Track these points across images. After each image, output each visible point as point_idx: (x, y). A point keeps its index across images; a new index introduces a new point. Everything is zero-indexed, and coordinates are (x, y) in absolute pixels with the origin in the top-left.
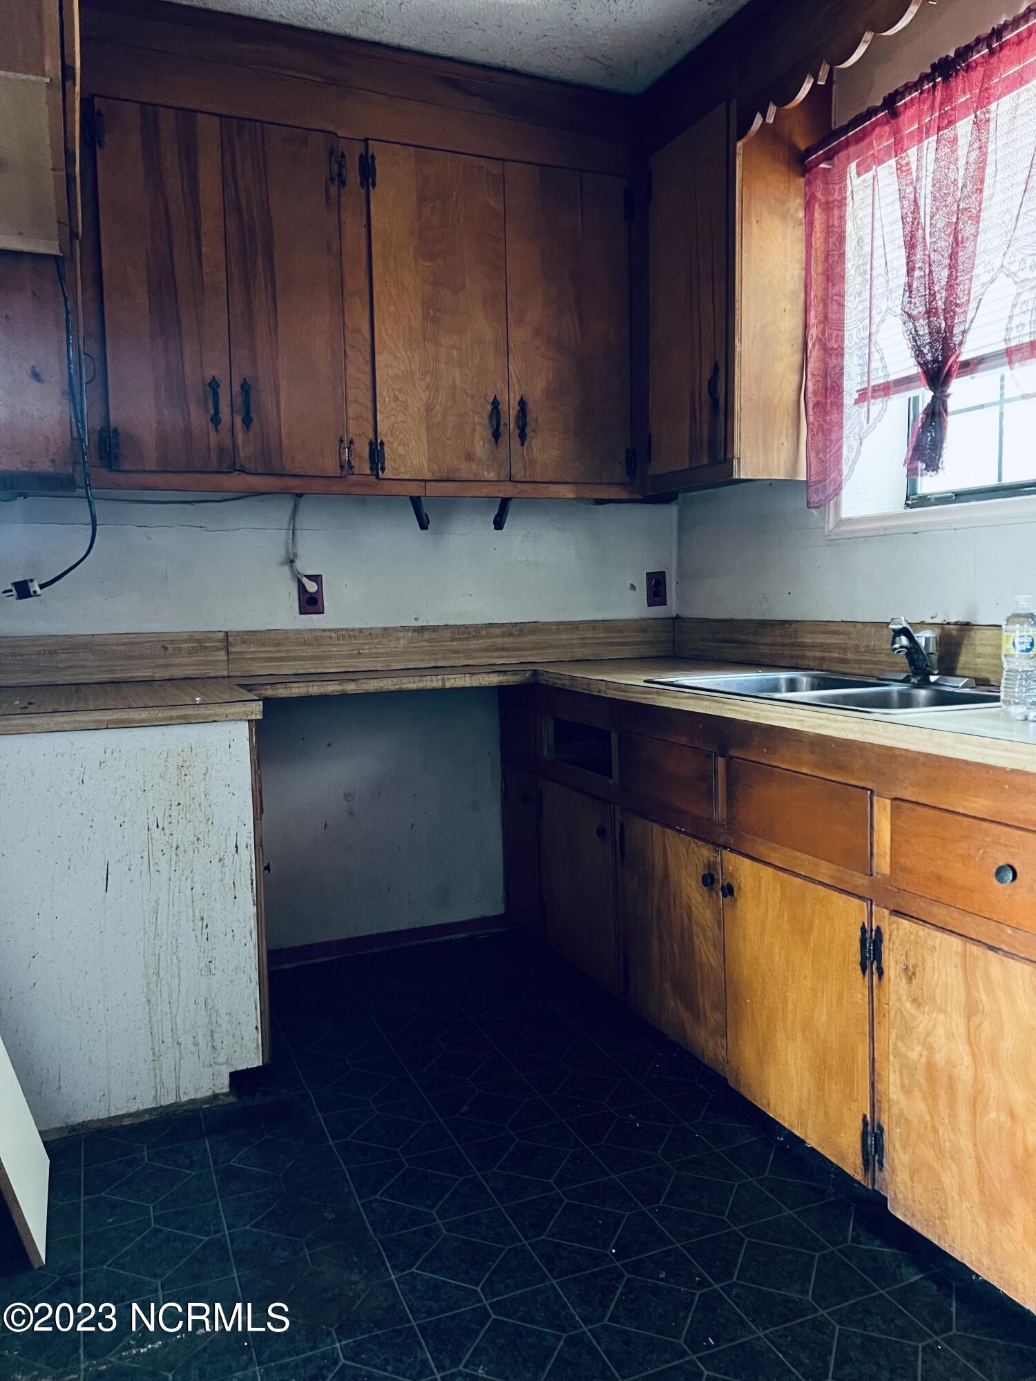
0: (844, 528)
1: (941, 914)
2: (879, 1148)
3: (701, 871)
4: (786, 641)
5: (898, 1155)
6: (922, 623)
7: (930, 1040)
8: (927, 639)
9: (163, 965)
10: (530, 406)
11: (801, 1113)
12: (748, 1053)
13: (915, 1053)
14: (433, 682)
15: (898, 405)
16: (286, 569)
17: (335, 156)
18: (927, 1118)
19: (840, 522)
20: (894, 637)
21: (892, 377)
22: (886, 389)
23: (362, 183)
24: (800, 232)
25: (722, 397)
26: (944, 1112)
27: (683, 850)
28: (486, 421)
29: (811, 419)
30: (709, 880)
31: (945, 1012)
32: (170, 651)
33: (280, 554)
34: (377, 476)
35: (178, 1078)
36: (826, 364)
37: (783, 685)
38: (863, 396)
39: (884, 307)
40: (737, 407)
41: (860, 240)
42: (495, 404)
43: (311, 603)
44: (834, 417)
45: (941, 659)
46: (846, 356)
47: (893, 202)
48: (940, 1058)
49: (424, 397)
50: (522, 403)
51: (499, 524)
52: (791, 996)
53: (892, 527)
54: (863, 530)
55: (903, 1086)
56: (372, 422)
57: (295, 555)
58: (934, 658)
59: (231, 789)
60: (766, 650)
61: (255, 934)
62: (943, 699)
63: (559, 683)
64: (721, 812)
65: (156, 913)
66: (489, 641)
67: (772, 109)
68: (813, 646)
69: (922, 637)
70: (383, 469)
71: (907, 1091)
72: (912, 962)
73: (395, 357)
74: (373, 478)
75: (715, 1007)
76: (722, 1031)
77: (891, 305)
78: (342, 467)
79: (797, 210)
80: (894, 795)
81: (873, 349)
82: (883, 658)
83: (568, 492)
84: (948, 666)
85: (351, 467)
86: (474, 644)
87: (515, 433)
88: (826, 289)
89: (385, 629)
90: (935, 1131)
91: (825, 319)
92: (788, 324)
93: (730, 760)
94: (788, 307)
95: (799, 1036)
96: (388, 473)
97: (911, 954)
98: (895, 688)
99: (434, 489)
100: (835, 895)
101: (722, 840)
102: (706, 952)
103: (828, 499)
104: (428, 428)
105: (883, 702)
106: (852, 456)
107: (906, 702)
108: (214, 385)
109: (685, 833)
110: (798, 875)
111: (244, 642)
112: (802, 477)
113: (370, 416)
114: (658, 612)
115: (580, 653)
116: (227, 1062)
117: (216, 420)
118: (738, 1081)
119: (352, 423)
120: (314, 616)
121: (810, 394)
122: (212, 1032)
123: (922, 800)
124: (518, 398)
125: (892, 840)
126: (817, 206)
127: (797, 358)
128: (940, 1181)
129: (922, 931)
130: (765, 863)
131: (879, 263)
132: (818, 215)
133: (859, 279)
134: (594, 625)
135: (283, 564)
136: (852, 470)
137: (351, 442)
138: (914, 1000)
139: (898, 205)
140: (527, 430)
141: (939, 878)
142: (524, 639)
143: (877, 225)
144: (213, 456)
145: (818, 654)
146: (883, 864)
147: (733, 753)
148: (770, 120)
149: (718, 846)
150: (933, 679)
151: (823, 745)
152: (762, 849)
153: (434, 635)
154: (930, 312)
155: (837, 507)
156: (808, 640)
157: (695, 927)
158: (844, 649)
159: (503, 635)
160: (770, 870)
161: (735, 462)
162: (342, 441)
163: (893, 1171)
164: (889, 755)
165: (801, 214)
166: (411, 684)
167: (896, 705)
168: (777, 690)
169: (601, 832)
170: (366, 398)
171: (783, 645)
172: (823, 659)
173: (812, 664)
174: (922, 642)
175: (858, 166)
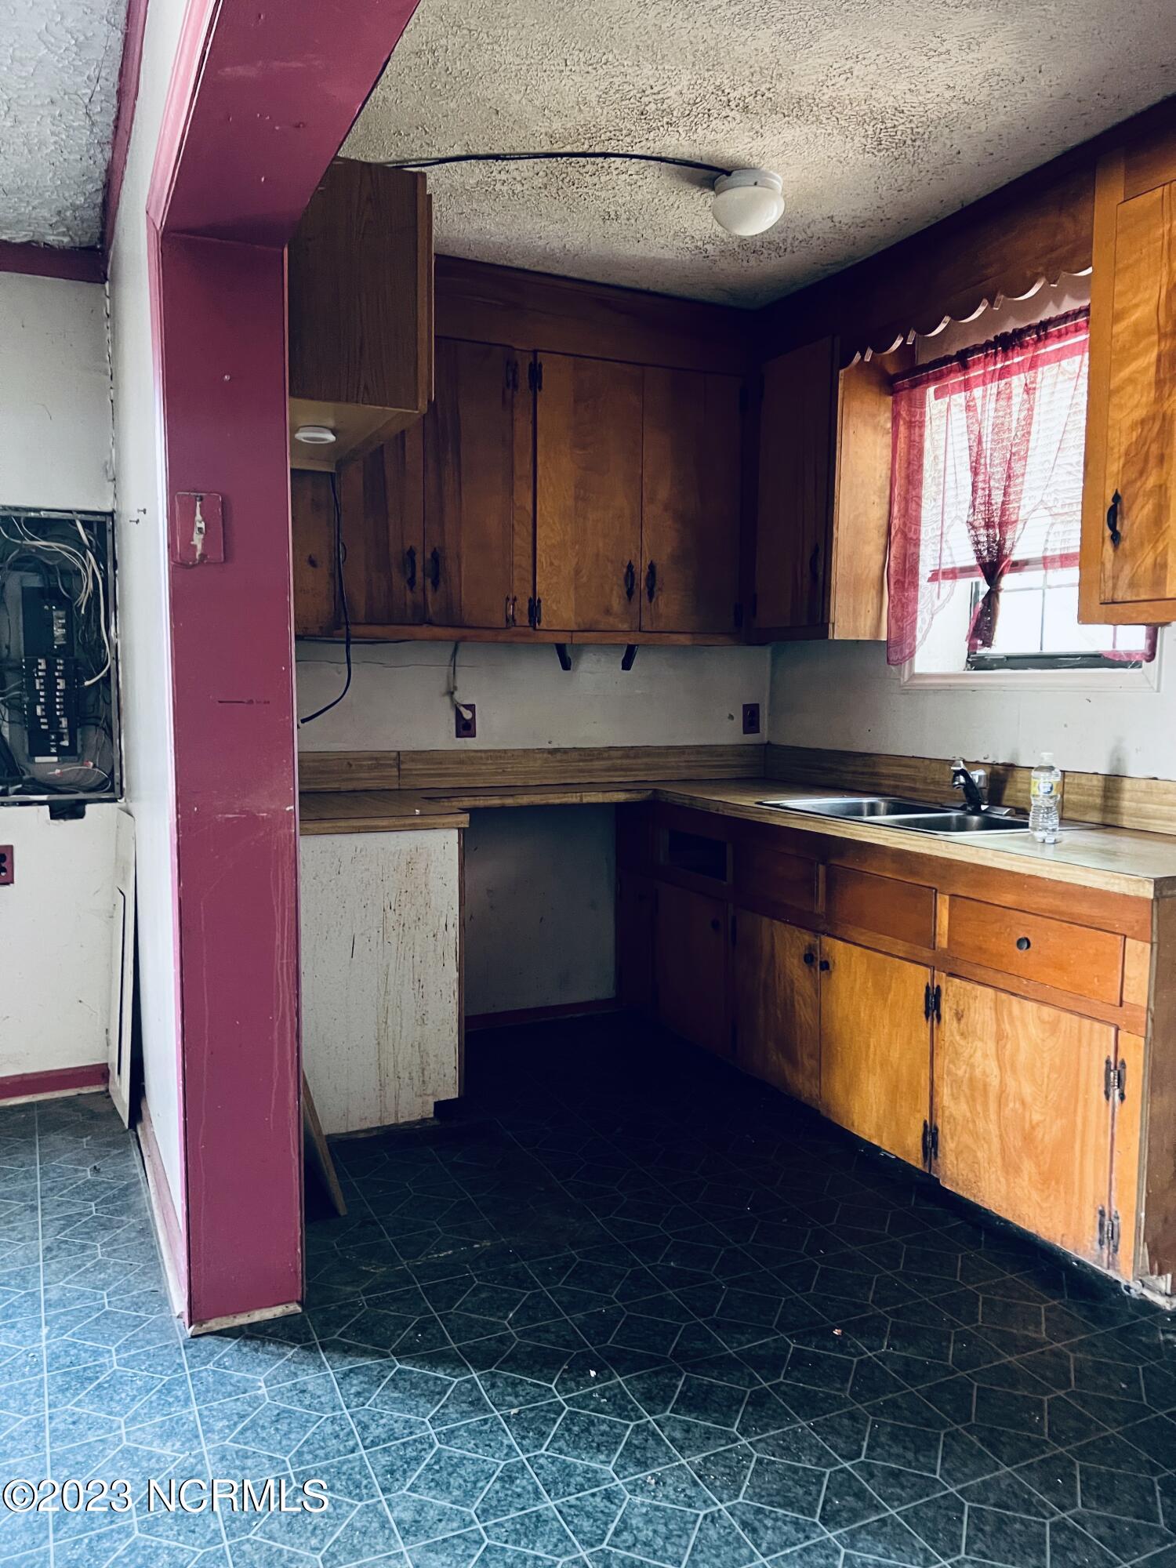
0: (916, 682)
1: (981, 973)
2: (935, 1143)
3: (803, 951)
4: (866, 770)
5: (948, 1145)
6: (977, 762)
7: (972, 1060)
8: (980, 777)
9: (389, 1015)
10: (658, 569)
11: (879, 1128)
12: (838, 1087)
13: (961, 1071)
14: (573, 799)
15: (964, 586)
16: (447, 699)
17: (512, 366)
18: (968, 1114)
19: (913, 676)
20: (955, 776)
21: (959, 565)
22: (953, 574)
23: (530, 387)
24: (888, 439)
25: (821, 573)
26: (979, 1108)
27: (787, 935)
28: (622, 582)
29: (892, 592)
30: (809, 958)
31: (982, 1040)
32: (354, 767)
33: (442, 686)
34: (535, 629)
35: (397, 1104)
36: (906, 550)
37: (865, 809)
38: (934, 577)
39: (954, 515)
40: (833, 582)
41: (936, 457)
42: (630, 567)
43: (465, 728)
44: (910, 594)
45: (991, 791)
46: (922, 547)
47: (962, 434)
48: (978, 1072)
49: (574, 561)
50: (652, 567)
51: (627, 665)
52: (872, 1041)
53: (955, 685)
54: (931, 685)
55: (952, 1095)
56: (531, 582)
57: (455, 688)
58: (985, 791)
59: (444, 881)
60: (849, 777)
61: (457, 994)
62: (990, 824)
63: (679, 801)
64: (820, 907)
65: (387, 975)
66: (608, 763)
67: (870, 352)
68: (888, 776)
69: (977, 775)
70: (539, 622)
71: (955, 1098)
72: (961, 1007)
73: (553, 530)
74: (531, 629)
75: (811, 1056)
76: (817, 1074)
77: (959, 514)
78: (507, 620)
79: (885, 422)
80: (952, 892)
81: (944, 545)
82: (945, 788)
83: (684, 639)
84: (996, 800)
85: (514, 620)
86: (597, 764)
87: (645, 593)
88: (907, 492)
89: (525, 751)
90: (974, 1122)
91: (905, 513)
92: (876, 514)
93: (829, 868)
94: (877, 500)
95: (878, 1070)
96: (543, 625)
97: (961, 1003)
98: (954, 814)
99: (578, 638)
100: (908, 964)
101: (821, 928)
102: (805, 1014)
103: (904, 659)
104: (576, 588)
105: (944, 826)
106: (925, 627)
107: (962, 826)
108: (411, 553)
109: (789, 923)
110: (880, 952)
111: (413, 760)
112: (884, 638)
113: (531, 578)
114: (752, 738)
115: (685, 774)
116: (433, 1094)
117: (411, 582)
118: (829, 1111)
119: (516, 583)
120: (468, 739)
121: (892, 571)
122: (423, 1070)
123: (972, 896)
124: (648, 563)
125: (949, 924)
126: (901, 422)
127: (882, 541)
128: (975, 1157)
129: (969, 986)
130: (855, 944)
131: (950, 478)
132: (902, 429)
133: (934, 488)
134: (699, 749)
135: (444, 695)
136: (924, 638)
137: (515, 599)
138: (962, 1034)
139: (966, 437)
140: (655, 589)
141: (980, 948)
142: (639, 761)
143: (950, 448)
144: (409, 611)
145: (892, 783)
146: (943, 942)
147: (834, 861)
148: (868, 359)
149: (817, 932)
150: (984, 807)
151: (902, 857)
152: (855, 933)
153: (565, 757)
154: (988, 525)
155: (911, 665)
156: (884, 770)
157: (796, 997)
158: (914, 780)
159: (621, 758)
160: (859, 948)
161: (831, 626)
162: (508, 599)
163: (945, 1155)
164: (949, 867)
165: (889, 425)
166: (555, 799)
167: (954, 827)
168: (861, 814)
169: (715, 925)
170: (527, 563)
171: (863, 773)
172: (897, 787)
173: (886, 790)
174: (976, 780)
175: (936, 391)
